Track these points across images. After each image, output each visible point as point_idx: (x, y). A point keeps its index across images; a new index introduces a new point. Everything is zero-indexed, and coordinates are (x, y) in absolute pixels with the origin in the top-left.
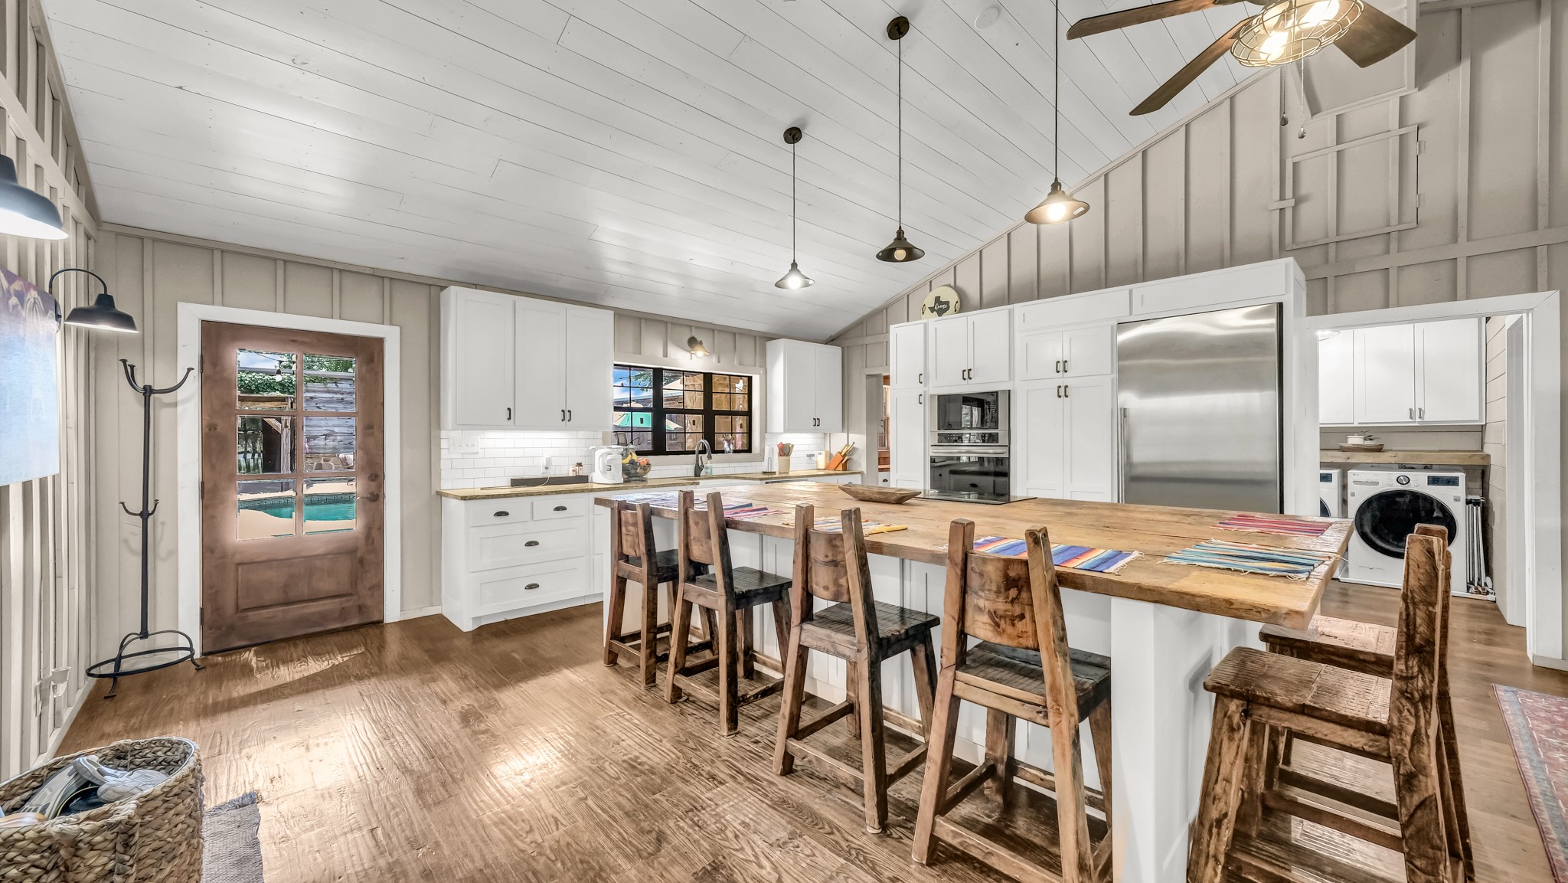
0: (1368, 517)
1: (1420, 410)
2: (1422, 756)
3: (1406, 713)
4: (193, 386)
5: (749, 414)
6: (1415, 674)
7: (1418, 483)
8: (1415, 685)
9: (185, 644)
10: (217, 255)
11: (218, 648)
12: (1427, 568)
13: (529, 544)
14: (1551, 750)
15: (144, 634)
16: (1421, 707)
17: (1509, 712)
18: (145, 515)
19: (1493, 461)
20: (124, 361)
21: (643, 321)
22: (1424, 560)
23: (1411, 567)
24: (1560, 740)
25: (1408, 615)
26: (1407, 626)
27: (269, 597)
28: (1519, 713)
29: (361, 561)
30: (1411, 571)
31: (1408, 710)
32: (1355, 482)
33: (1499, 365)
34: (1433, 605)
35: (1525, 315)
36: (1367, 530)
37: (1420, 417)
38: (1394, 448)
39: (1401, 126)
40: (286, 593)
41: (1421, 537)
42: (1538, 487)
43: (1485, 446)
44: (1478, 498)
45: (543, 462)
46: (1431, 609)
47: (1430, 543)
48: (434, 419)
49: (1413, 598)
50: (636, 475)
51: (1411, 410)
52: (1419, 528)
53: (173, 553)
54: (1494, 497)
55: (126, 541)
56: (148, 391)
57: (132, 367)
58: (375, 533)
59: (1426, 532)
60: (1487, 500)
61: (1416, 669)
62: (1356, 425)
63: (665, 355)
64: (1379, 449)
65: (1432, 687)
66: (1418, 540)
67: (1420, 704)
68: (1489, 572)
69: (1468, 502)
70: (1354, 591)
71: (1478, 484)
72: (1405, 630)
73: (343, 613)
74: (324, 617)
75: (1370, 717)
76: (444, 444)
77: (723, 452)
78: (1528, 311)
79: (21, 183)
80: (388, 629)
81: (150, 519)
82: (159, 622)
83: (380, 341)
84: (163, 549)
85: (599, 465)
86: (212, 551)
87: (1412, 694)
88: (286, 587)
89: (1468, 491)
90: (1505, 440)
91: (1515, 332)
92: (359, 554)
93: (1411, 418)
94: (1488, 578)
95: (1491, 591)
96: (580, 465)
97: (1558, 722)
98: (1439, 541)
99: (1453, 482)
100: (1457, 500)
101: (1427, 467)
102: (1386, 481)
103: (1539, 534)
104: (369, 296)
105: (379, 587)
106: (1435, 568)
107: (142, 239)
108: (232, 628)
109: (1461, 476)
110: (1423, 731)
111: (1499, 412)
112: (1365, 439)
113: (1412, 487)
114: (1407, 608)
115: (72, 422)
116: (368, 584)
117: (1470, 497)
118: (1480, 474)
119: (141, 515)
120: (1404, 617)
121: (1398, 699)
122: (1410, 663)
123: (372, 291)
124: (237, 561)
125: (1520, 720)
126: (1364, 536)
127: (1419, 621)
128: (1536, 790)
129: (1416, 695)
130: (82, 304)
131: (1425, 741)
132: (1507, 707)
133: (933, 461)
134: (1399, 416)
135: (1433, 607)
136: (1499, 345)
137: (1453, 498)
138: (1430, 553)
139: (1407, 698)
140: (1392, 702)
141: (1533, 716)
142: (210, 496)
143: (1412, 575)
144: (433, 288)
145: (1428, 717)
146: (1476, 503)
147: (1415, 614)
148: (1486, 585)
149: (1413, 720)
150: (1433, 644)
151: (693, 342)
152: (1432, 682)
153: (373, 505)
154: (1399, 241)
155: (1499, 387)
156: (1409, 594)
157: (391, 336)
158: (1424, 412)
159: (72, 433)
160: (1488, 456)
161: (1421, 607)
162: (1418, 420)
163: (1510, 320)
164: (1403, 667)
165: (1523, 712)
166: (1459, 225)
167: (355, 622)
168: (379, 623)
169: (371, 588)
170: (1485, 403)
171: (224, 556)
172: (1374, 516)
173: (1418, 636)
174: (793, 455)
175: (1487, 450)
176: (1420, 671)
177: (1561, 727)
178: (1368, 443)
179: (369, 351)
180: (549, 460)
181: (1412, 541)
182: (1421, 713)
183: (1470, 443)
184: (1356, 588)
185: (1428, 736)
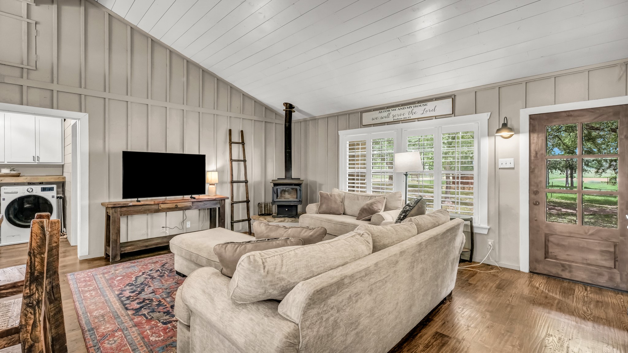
0: (12, 209)
1: (38, 157)
2: (37, 333)
3: (29, 314)
6: (34, 292)
7: (37, 191)
8: (34, 298)
12: (41, 236)
14: (85, 293)
16: (37, 308)
17: (72, 284)
19: (67, 180)
22: (40, 232)
23: (33, 237)
24: (88, 287)
25: (31, 262)
26: (31, 268)
28: (75, 283)
30: (33, 239)
31: (31, 313)
32: (5, 193)
33: (69, 140)
34: (43, 253)
35: (78, 121)
36: (11, 216)
37: (38, 160)
38: (25, 175)
41: (38, 220)
42: (82, 189)
43: (64, 173)
44: (61, 195)
46: (42, 256)
47: (42, 222)
49: (34, 252)
51: (34, 157)
52: (37, 215)
54: (67, 194)
59: (40, 217)
60: (64, 196)
61: (35, 289)
62: (6, 163)
64: (18, 176)
65: (42, 295)
66: (37, 222)
67: (36, 307)
68: (65, 227)
69: (57, 198)
70: (4, 250)
71: (61, 190)
72: (29, 271)
75: (10, 327)
78: (79, 119)
87: (32, 303)
89: (58, 193)
90: (71, 171)
91: (74, 127)
93: (34, 160)
94: (65, 228)
95: (65, 234)
97: (87, 280)
98: (46, 221)
99: (51, 189)
100: (53, 197)
101: (41, 183)
102: (22, 191)
103: (82, 208)
106: (44, 235)
109: (55, 186)
110: (38, 319)
111: (69, 159)
112: (11, 170)
113: (34, 193)
114: (31, 258)
117: (58, 196)
118: (62, 185)
120: (29, 264)
121: (25, 309)
122: (32, 288)
125: (75, 286)
126: (10, 220)
127: (36, 264)
128: (80, 313)
129: (35, 303)
131: (39, 325)
132: (71, 282)
134: (28, 160)
135: (44, 255)
136: (69, 131)
137: (51, 196)
138: (42, 227)
139: (30, 306)
140: (22, 312)
141: (80, 282)
143: (33, 241)
145: (40, 311)
146: (61, 198)
147: (35, 261)
148: (64, 232)
149: (33, 317)
150: (43, 273)
152: (42, 292)
154: (28, 73)
155: (69, 149)
156: (32, 251)
158: (39, 158)
160: (65, 178)
161: (38, 256)
162: (37, 161)
163: (73, 122)
164: (28, 291)
165: (76, 282)
166: (54, 76)
170: (64, 155)
172: (15, 209)
173: (36, 272)
175: (65, 175)
176: (37, 289)
177: (88, 282)
178: (13, 172)
181: (34, 223)
182: (37, 311)
183: (58, 172)
184: (5, 248)
185: (40, 321)
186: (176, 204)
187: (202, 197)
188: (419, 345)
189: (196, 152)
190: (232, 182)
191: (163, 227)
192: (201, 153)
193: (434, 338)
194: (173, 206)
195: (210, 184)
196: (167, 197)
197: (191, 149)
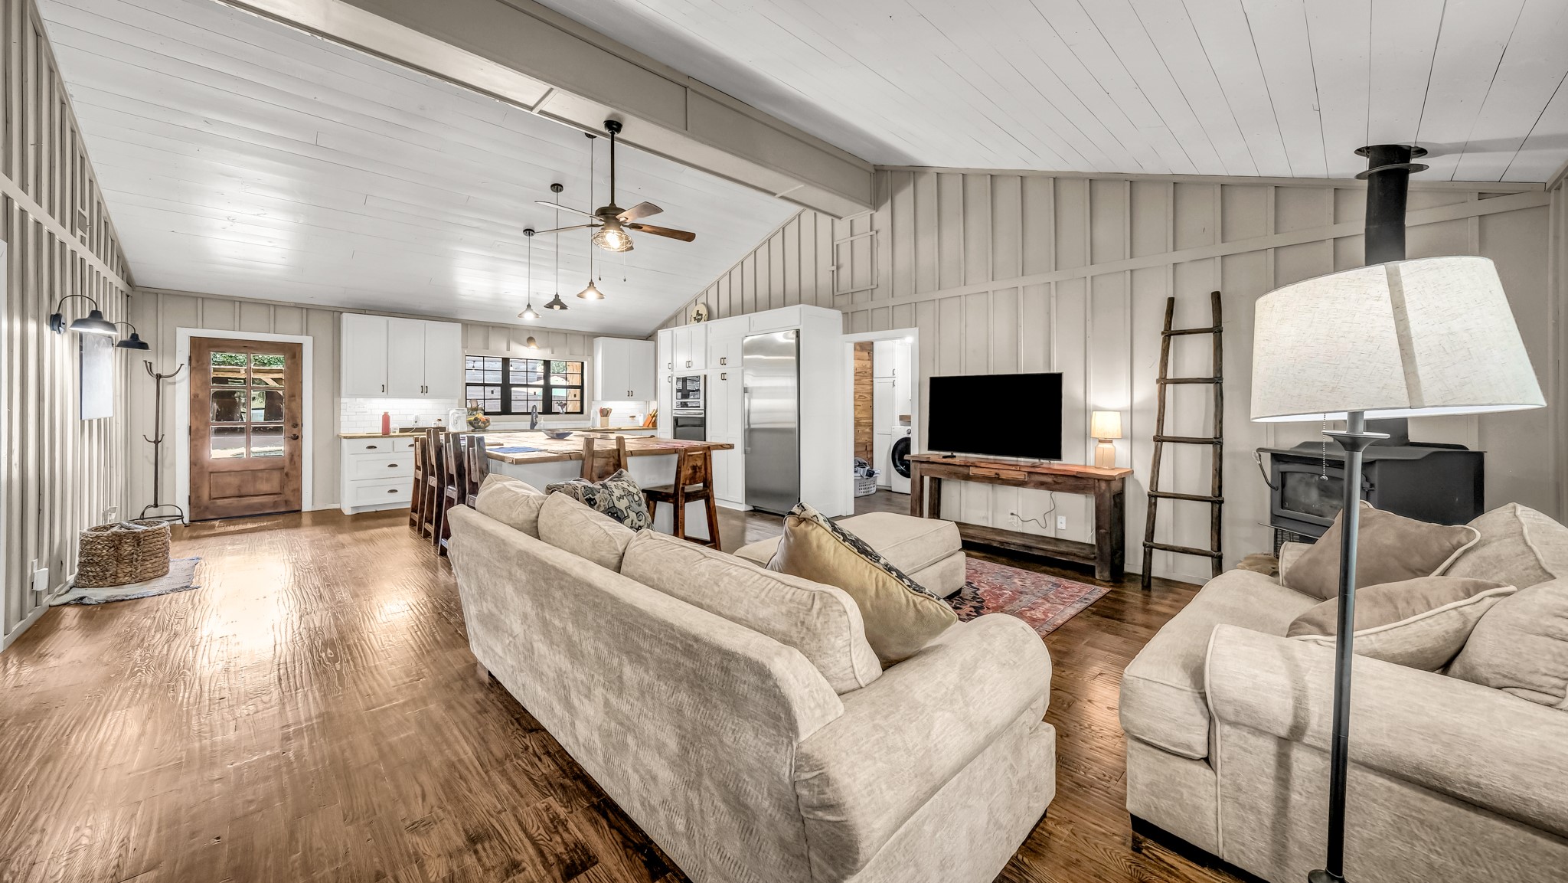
4: (184, 373)
5: (581, 387)
9: (178, 513)
10: (200, 301)
11: (198, 519)
13: (391, 466)
15: (156, 505)
18: (157, 442)
20: (146, 362)
21: (490, 328)
27: (228, 493)
29: (287, 474)
39: (871, 230)
40: (239, 490)
45: (412, 419)
48: (336, 390)
50: (480, 427)
53: (173, 464)
55: (147, 457)
56: (159, 377)
57: (150, 363)
58: (296, 458)
63: (508, 349)
73: (275, 504)
74: (263, 505)
76: (343, 406)
77: (558, 413)
79: (105, 319)
80: (304, 515)
81: (159, 445)
82: (165, 499)
83: (300, 345)
84: (167, 462)
85: (451, 421)
86: (197, 466)
88: (239, 487)
92: (286, 470)
96: (440, 420)
104: (294, 319)
105: (298, 491)
107: (157, 294)
108: (207, 508)
115: (118, 393)
116: (291, 488)
119: (154, 442)
123: (296, 315)
124: (210, 470)
130: (124, 339)
133: (676, 420)
142: (196, 436)
144: (335, 313)
151: (530, 339)
153: (294, 442)
154: (872, 294)
157: (307, 342)
159: (118, 398)
166: (890, 288)
167: (283, 510)
168: (299, 511)
169: (294, 490)
171: (202, 467)
174: (611, 416)
179: (293, 352)
180: (417, 417)
186: (997, 471)
187: (1055, 464)
188: (570, 810)
189: (1039, 369)
190: (1160, 439)
191: (1012, 514)
192: (1055, 370)
193: (576, 846)
194: (992, 473)
195: (1100, 441)
196: (1020, 459)
197: (1031, 364)
